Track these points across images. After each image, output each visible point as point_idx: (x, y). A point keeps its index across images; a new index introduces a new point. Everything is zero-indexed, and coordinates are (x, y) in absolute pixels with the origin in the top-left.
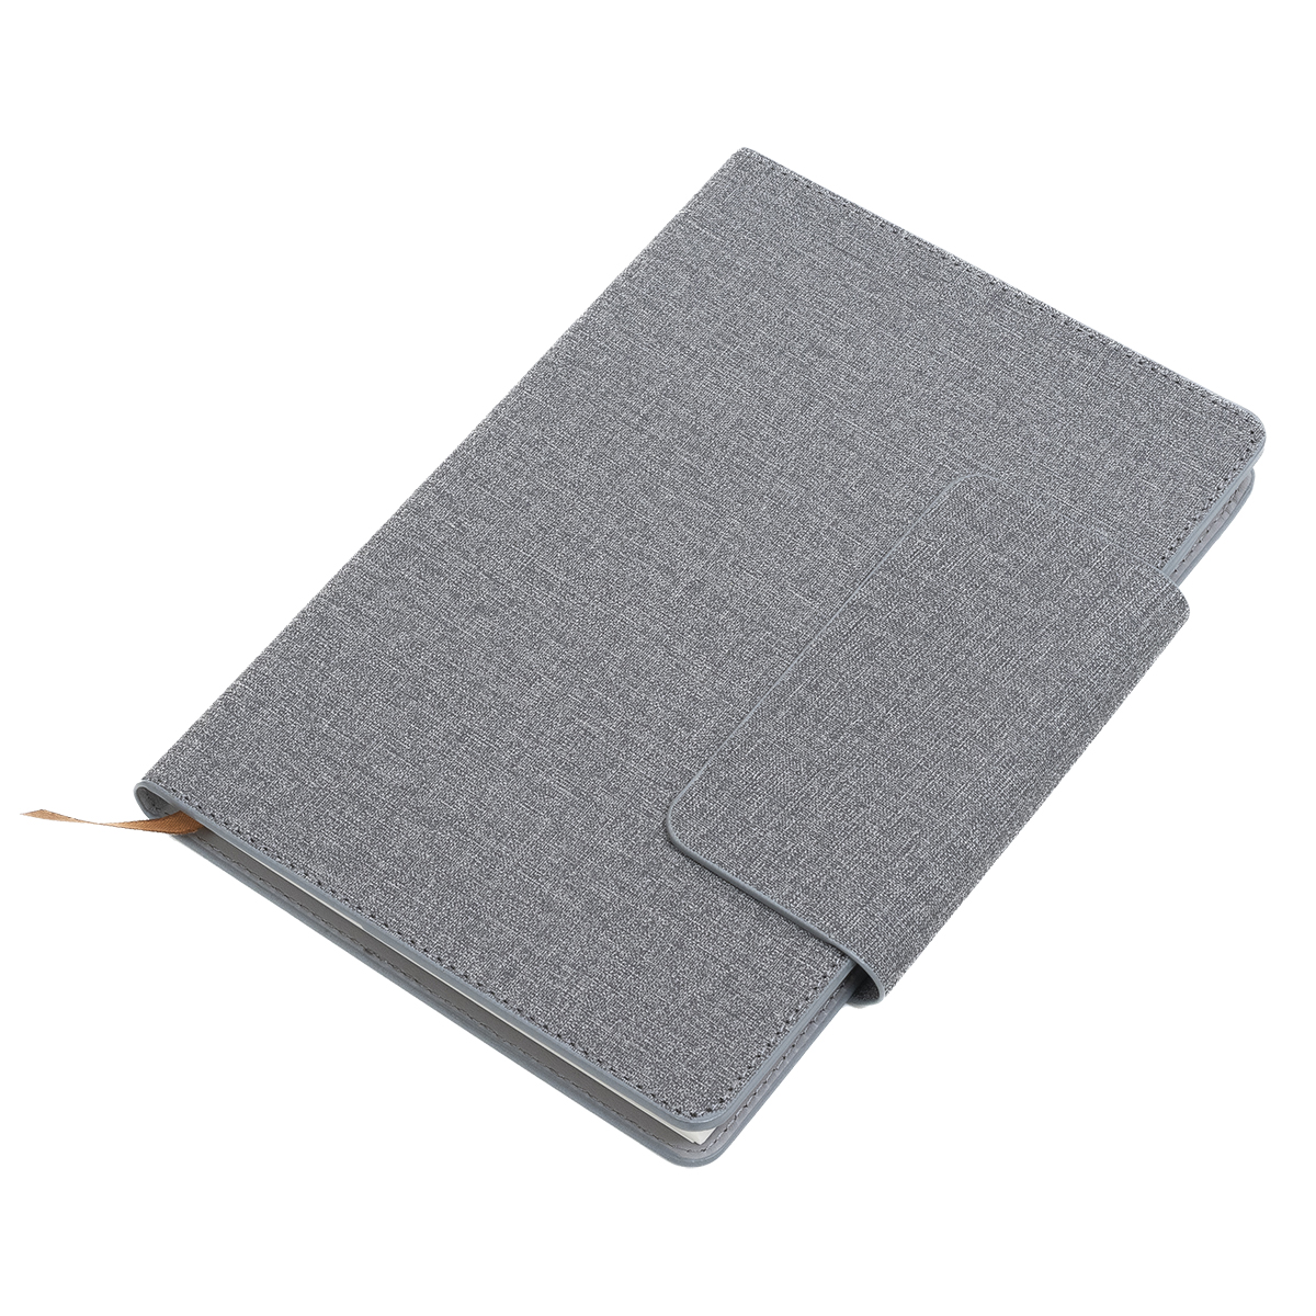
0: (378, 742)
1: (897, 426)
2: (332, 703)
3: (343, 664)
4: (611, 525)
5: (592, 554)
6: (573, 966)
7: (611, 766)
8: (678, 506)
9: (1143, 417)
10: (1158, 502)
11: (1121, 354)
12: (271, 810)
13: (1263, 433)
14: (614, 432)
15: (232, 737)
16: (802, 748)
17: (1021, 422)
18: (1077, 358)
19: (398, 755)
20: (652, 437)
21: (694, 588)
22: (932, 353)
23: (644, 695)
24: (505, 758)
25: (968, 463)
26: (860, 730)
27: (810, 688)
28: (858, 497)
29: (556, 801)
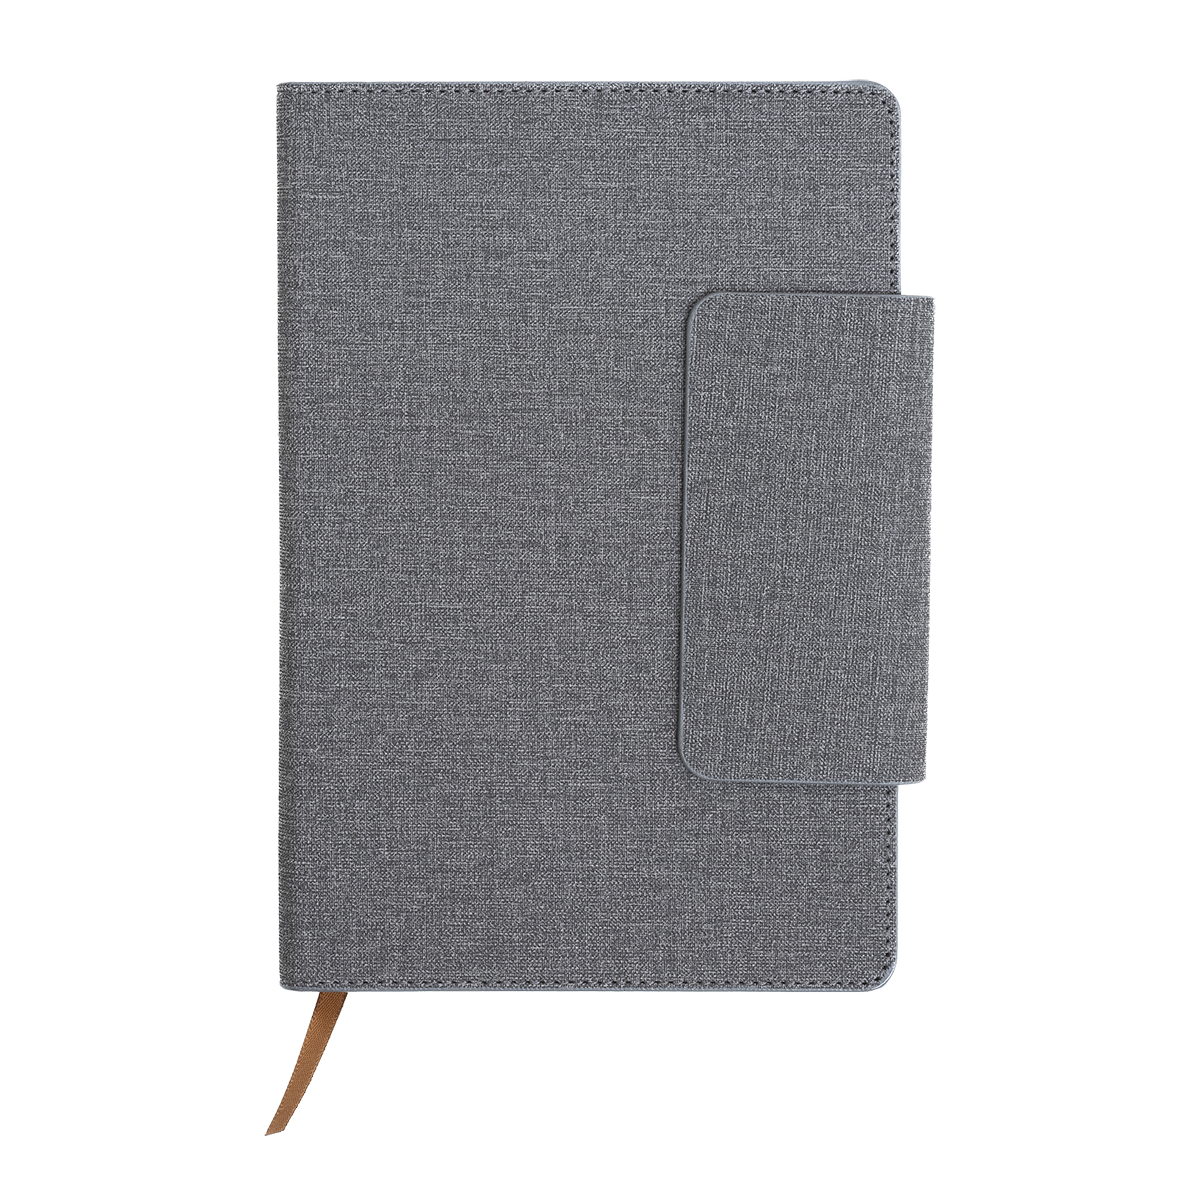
0: (433, 840)
1: (607, 285)
2: (376, 832)
3: (358, 793)
4: (459, 534)
5: (464, 569)
6: (709, 921)
7: (615, 739)
8: (496, 480)
9: (790, 145)
10: (854, 219)
11: (732, 93)
12: (404, 950)
13: (892, 98)
14: (397, 445)
15: (327, 911)
16: (741, 640)
17: (700, 216)
18: (700, 120)
19: (456, 840)
20: (429, 429)
21: (564, 545)
22: (585, 195)
23: (593, 665)
24: (534, 787)
25: (685, 282)
26: (772, 596)
27: (712, 583)
28: (624, 374)
29: (598, 798)
